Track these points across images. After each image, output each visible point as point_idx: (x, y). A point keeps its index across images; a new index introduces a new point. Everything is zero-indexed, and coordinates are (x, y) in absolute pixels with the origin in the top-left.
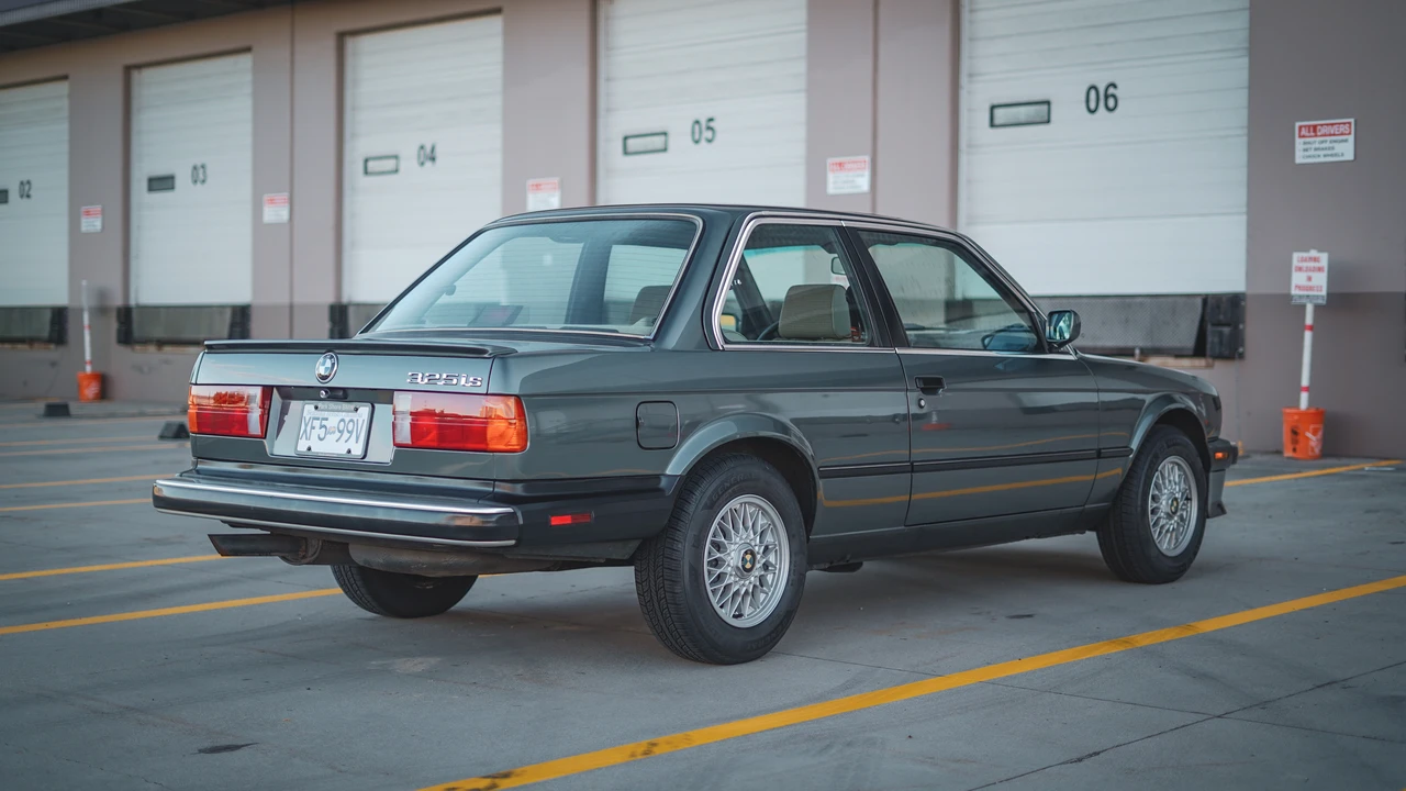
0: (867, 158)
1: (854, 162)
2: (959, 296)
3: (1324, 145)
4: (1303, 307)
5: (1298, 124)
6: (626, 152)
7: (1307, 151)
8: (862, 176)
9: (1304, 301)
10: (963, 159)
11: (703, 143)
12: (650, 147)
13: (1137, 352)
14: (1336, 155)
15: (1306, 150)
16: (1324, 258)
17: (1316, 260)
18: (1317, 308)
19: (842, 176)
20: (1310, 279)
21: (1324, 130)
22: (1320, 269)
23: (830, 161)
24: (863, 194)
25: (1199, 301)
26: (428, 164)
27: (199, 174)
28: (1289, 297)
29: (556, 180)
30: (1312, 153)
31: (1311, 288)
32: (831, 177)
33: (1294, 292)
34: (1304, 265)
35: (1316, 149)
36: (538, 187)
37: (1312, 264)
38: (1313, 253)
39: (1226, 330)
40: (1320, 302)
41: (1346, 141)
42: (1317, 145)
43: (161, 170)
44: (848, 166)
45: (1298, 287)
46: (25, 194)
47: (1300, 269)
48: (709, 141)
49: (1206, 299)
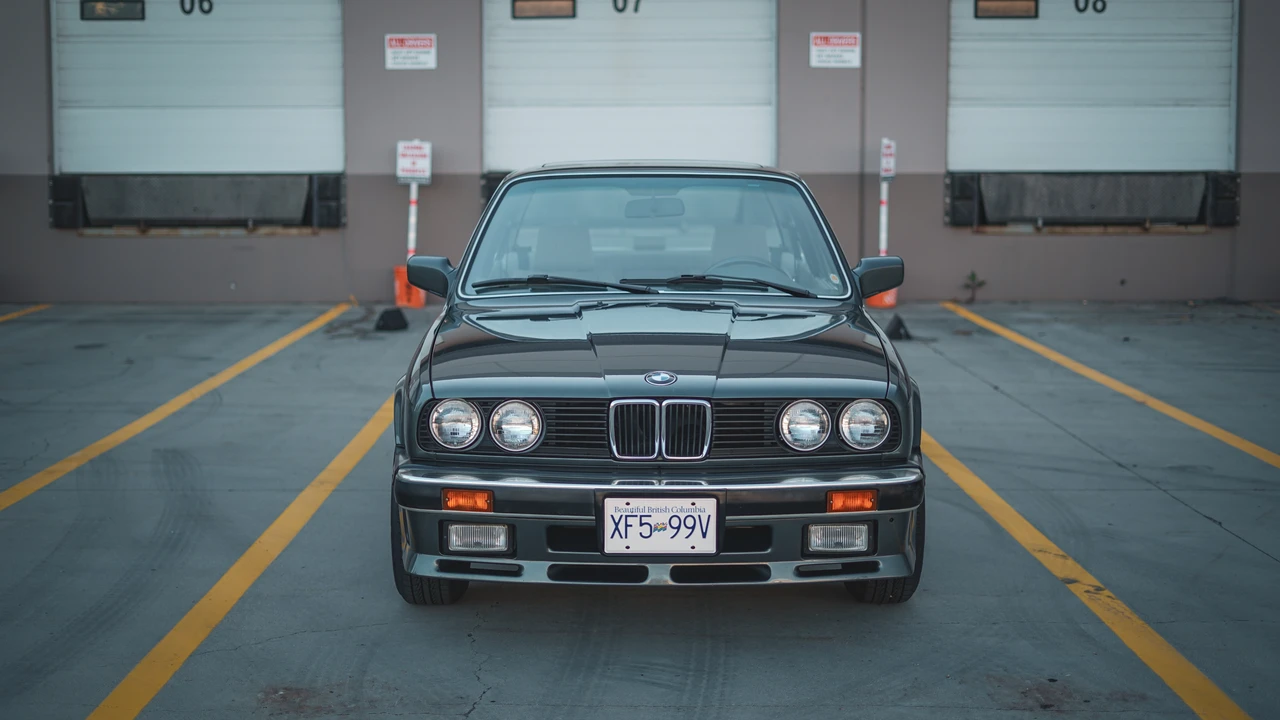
2: (57, 172)
3: (410, 55)
4: (407, 187)
5: (388, 37)
7: (397, 58)
9: (407, 181)
10: (55, 46)
13: (250, 223)
14: (419, 63)
15: (395, 58)
16: (427, 148)
17: (420, 148)
18: (421, 187)
20: (414, 163)
21: (411, 42)
22: (424, 156)
25: (305, 180)
28: (394, 178)
30: (400, 60)
31: (414, 171)
33: (400, 173)
34: (409, 152)
35: (404, 58)
37: (417, 152)
38: (416, 143)
39: (333, 204)
40: (424, 182)
41: (428, 53)
42: (403, 55)
45: (403, 170)
47: (404, 155)
49: (311, 177)
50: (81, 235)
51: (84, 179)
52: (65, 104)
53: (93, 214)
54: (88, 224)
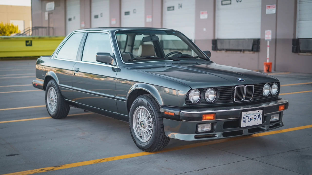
0: (275, 5)
1: (272, 6)
2: (297, 38)
6: (222, 5)
8: (274, 9)
10: (298, 5)
11: (239, 2)
12: (228, 3)
19: (270, 9)
23: (267, 6)
24: (274, 14)
26: (180, 8)
27: (134, 11)
29: (206, 11)
32: (267, 10)
36: (202, 13)
43: (127, 11)
44: (271, 7)
46: (101, 16)
48: (240, 1)
50: (299, 55)
51: (300, 40)
52: (300, 20)
53: (301, 49)
54: (300, 52)
